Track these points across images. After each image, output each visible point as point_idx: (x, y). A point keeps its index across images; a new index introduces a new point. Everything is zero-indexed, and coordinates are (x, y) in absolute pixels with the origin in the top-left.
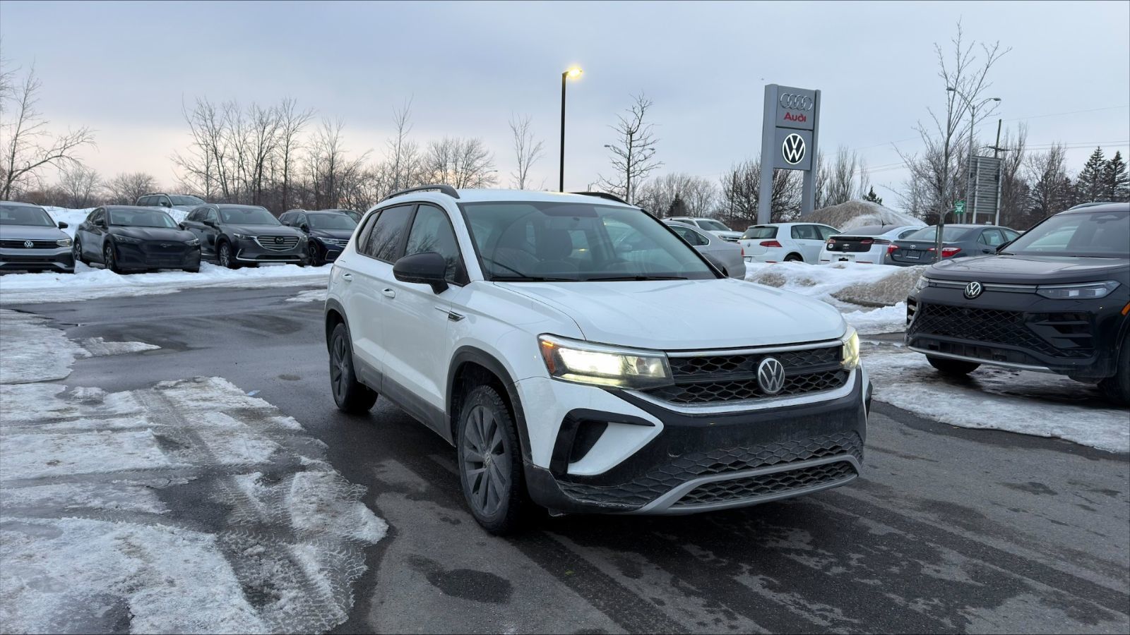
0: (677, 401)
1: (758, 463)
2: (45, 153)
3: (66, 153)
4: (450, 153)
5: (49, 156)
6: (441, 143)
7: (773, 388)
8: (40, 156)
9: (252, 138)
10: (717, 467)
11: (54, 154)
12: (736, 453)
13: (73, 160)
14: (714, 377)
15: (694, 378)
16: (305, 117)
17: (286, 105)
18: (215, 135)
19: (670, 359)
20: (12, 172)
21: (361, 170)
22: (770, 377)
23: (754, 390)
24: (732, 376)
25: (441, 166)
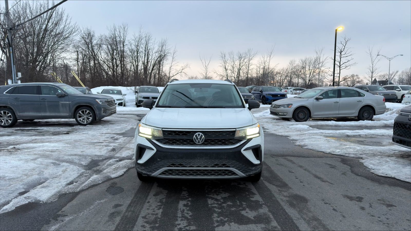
0: (165, 143)
1: (189, 166)
2: (178, 71)
3: (183, 71)
4: (308, 62)
5: (179, 72)
6: (304, 59)
7: (199, 142)
8: (176, 72)
9: (237, 63)
10: (173, 165)
11: (180, 71)
12: (179, 161)
13: (185, 73)
14: (178, 137)
15: (170, 137)
16: (255, 54)
17: (249, 51)
18: (225, 62)
19: (163, 131)
20: (169, 77)
21: (276, 71)
22: (197, 139)
23: (192, 142)
24: (185, 137)
25: (304, 68)
